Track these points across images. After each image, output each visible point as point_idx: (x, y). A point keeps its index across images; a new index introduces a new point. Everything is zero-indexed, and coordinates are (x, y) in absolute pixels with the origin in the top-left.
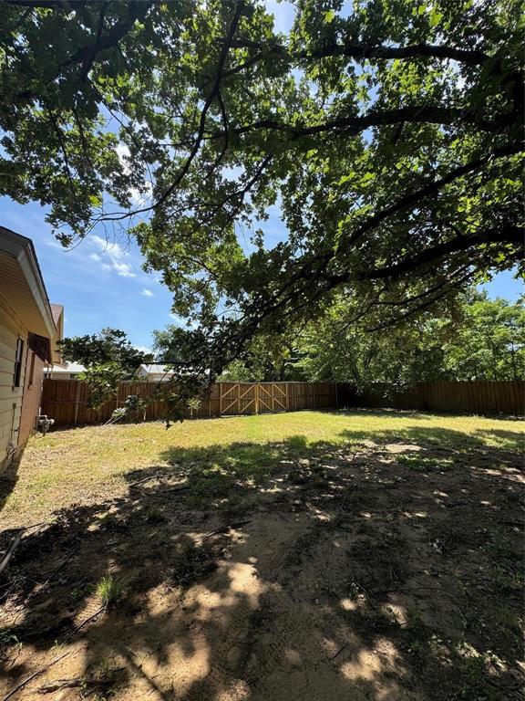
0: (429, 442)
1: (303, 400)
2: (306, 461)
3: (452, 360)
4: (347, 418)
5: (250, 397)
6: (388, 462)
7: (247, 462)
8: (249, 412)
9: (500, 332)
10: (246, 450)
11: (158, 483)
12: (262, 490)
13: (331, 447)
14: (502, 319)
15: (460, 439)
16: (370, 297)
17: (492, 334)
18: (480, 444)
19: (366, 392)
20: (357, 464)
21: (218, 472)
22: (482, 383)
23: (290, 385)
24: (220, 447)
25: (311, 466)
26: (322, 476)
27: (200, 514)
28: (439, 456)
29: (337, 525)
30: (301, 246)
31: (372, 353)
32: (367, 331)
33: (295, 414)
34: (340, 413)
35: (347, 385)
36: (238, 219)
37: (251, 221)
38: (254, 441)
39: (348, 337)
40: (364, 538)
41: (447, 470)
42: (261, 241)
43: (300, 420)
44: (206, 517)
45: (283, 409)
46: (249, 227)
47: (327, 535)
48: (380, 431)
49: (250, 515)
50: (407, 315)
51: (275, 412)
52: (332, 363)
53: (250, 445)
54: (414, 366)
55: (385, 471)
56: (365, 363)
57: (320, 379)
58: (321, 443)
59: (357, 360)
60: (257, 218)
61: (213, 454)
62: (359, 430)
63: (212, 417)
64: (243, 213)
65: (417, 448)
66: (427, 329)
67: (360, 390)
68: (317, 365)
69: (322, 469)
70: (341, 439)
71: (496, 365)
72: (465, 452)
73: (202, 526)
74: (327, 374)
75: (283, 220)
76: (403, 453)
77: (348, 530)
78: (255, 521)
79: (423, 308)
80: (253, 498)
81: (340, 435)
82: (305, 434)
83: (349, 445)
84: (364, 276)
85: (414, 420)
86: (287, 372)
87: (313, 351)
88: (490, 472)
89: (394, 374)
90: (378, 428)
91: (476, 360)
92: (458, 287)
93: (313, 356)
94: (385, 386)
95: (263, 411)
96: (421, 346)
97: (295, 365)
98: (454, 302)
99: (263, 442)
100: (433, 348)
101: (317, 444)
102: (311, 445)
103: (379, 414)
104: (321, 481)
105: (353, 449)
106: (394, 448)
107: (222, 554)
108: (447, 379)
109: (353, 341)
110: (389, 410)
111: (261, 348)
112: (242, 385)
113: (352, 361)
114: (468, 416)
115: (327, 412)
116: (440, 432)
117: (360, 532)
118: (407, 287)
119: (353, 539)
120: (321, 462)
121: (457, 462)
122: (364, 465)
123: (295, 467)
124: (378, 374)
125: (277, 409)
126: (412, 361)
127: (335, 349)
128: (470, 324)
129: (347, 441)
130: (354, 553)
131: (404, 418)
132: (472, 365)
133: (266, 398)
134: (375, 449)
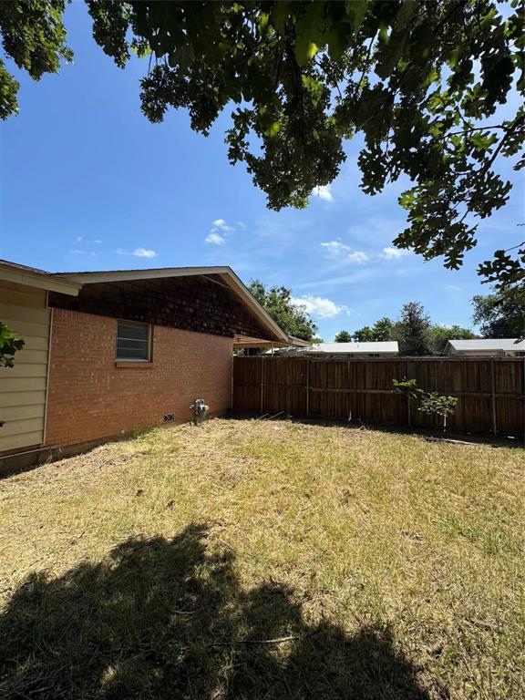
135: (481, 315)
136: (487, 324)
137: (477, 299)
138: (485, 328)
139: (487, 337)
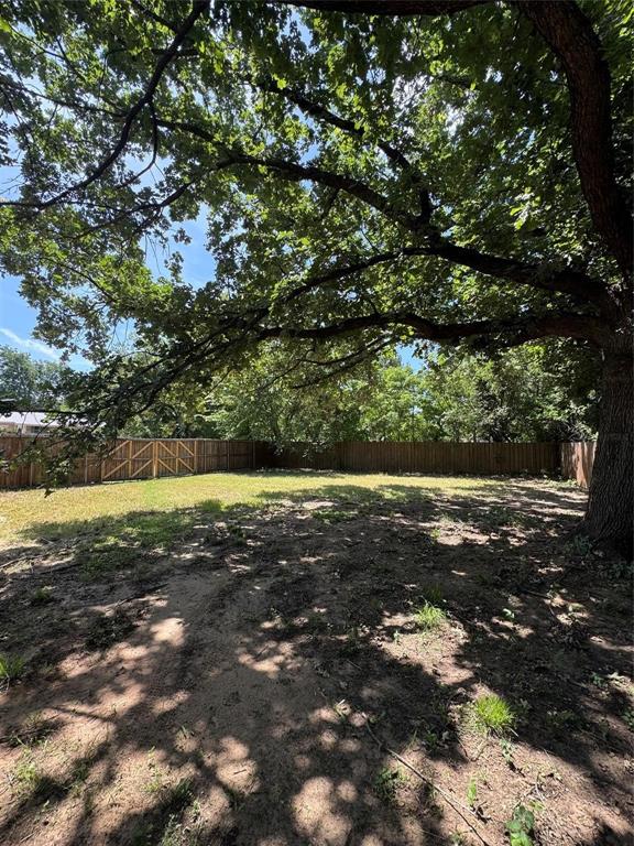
0: (341, 497)
1: (214, 460)
2: (222, 524)
3: (367, 420)
4: (265, 479)
5: (147, 457)
6: (304, 518)
7: (152, 531)
8: (145, 476)
9: (405, 396)
10: (148, 518)
11: (29, 566)
12: (176, 556)
13: (247, 508)
14: (408, 385)
15: (366, 494)
16: (298, 353)
17: (399, 398)
18: (380, 497)
19: (286, 451)
20: (275, 522)
21: (116, 544)
22: (389, 444)
23: (199, 442)
24: (110, 518)
25: (229, 528)
26: (241, 535)
27: (103, 588)
28: (347, 509)
29: (258, 573)
30: (229, 286)
31: (295, 409)
32: (291, 387)
33: (205, 476)
34: (257, 474)
35: (265, 443)
36: (150, 233)
37: (166, 240)
38: (156, 508)
39: (271, 390)
40: (280, 579)
41: (353, 519)
42: (179, 268)
43: (211, 484)
44: (112, 588)
45: (190, 472)
46: (164, 247)
47: (248, 582)
48: (298, 491)
49: (166, 580)
50: (331, 375)
51: (179, 476)
52: (252, 419)
53: (152, 513)
54: (334, 425)
55: (300, 525)
56: (287, 420)
57: (237, 436)
58: (238, 505)
59: (278, 416)
60: (176, 237)
61: (103, 526)
62: (277, 490)
63: (88, 484)
64: (158, 227)
65: (330, 504)
66: (347, 388)
67: (280, 449)
68: (233, 420)
69: (240, 529)
70: (259, 500)
71: (400, 427)
72: (367, 504)
73: (110, 597)
74: (245, 431)
75: (208, 250)
76: (318, 509)
77: (266, 576)
78: (173, 583)
79: (344, 370)
80: (166, 564)
81: (258, 496)
82: (220, 497)
84: (295, 334)
85: (331, 479)
86: (195, 426)
87: (230, 402)
88: (383, 518)
89: (314, 433)
90: (295, 488)
91: (385, 422)
92: (373, 354)
93: (229, 409)
94: (305, 445)
95: (162, 474)
96: (341, 406)
97: (207, 418)
98: (370, 367)
99: (169, 509)
100: (351, 409)
101: (233, 507)
102: (227, 508)
103: (297, 475)
104: (240, 539)
105: (271, 509)
106: (310, 506)
107: (141, 615)
108: (361, 439)
109: (276, 395)
110: (307, 470)
111: (171, 399)
112: (134, 442)
113: (272, 417)
114: (375, 473)
115: (243, 474)
116: (350, 489)
117: (277, 576)
118: (332, 346)
119: (271, 581)
120: (239, 523)
121: (361, 512)
122: (282, 522)
123: (211, 530)
124: (299, 432)
125: (182, 472)
126: (333, 420)
127: (255, 403)
128: (382, 388)
129: (265, 502)
130: (273, 591)
131: (321, 478)
132: (381, 426)
133: (167, 459)
134: (293, 507)
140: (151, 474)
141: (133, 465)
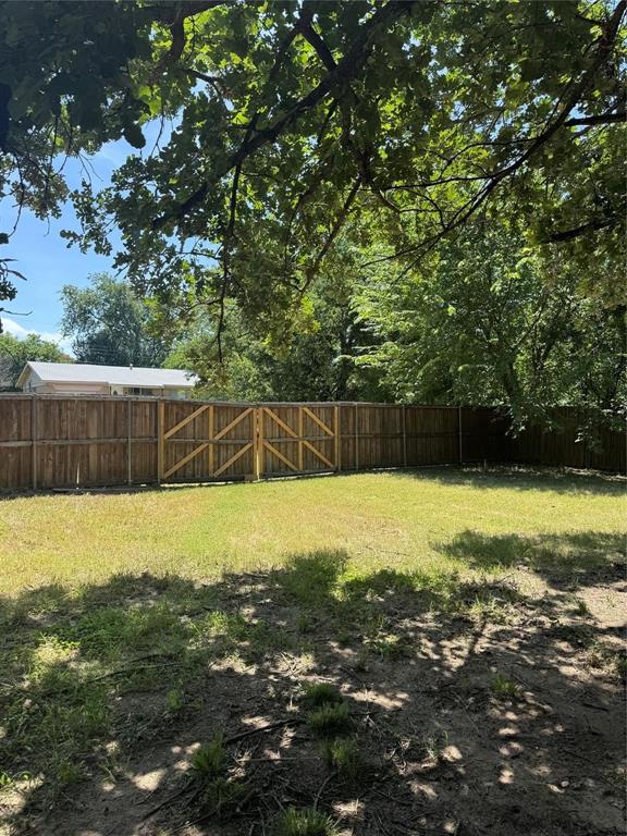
1: (376, 446)
5: (243, 437)
8: (239, 475)
19: (534, 429)
23: (345, 409)
33: (353, 478)
35: (486, 412)
45: (326, 468)
51: (303, 475)
52: (452, 357)
56: (537, 360)
59: (515, 351)
63: (134, 488)
67: (518, 425)
68: (414, 362)
70: (449, 566)
74: (440, 385)
82: (350, 547)
83: (471, 593)
86: (353, 381)
87: (405, 326)
90: (560, 526)
93: (404, 339)
94: (580, 415)
95: (273, 472)
97: (361, 362)
110: (583, 472)
112: (218, 409)
113: (503, 355)
124: (564, 386)
125: (311, 468)
127: (460, 321)
129: (464, 577)
133: (281, 441)
135: (74, 321)
136: (83, 337)
137: (69, 292)
138: (81, 344)
139: (81, 361)
140: (252, 471)
141: (217, 452)
